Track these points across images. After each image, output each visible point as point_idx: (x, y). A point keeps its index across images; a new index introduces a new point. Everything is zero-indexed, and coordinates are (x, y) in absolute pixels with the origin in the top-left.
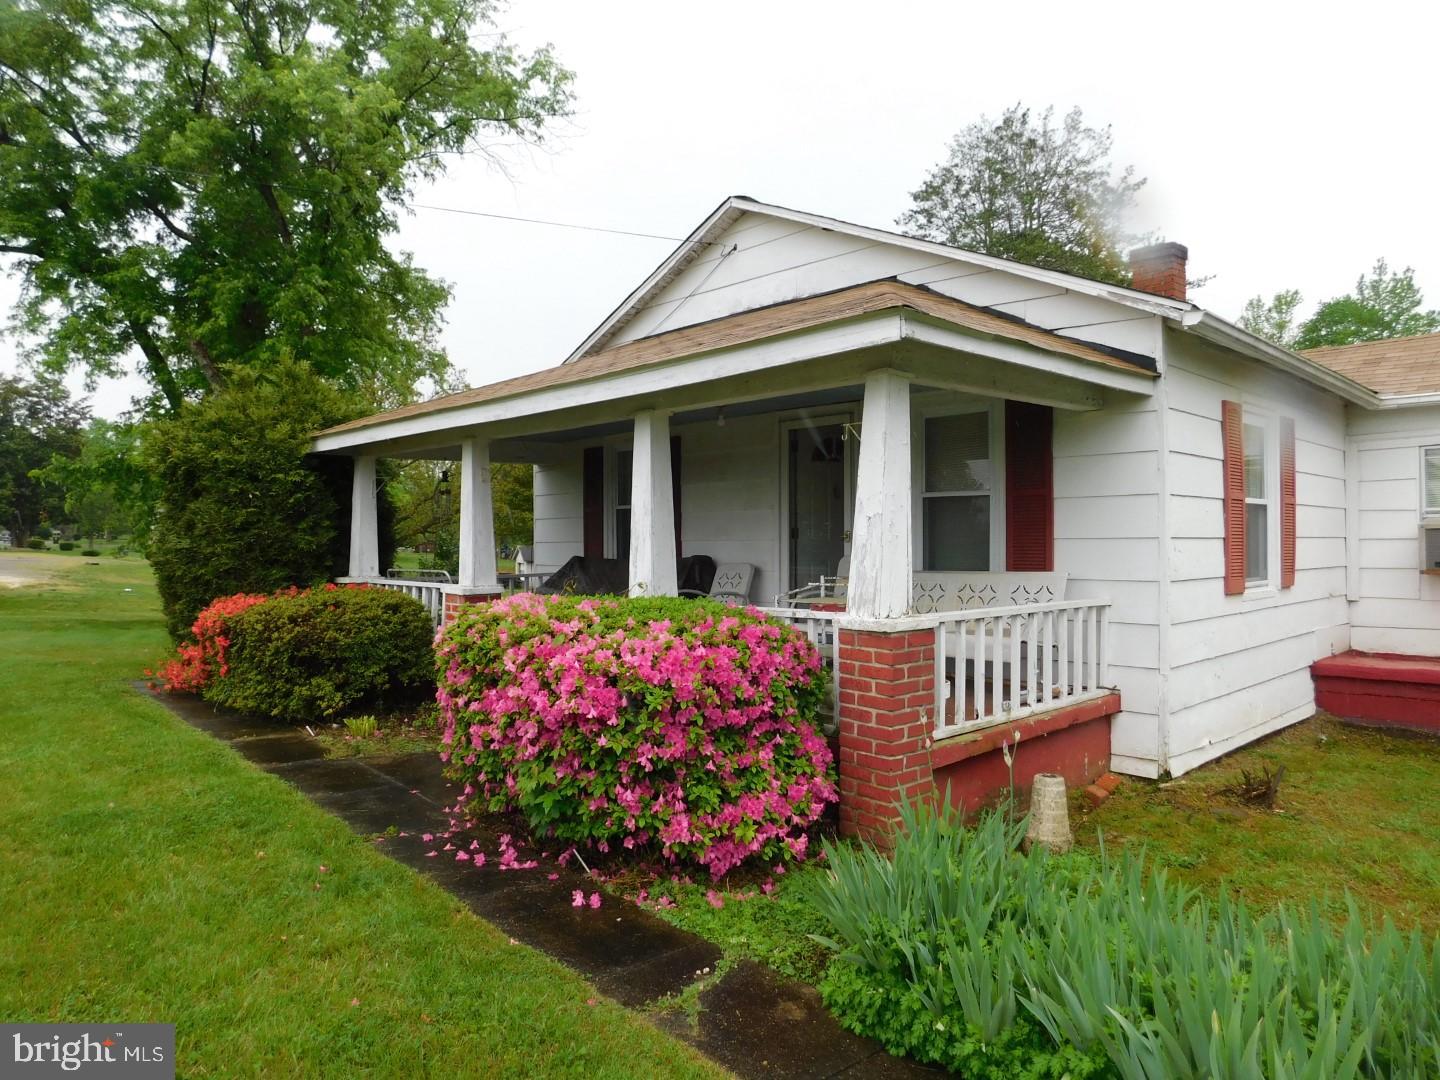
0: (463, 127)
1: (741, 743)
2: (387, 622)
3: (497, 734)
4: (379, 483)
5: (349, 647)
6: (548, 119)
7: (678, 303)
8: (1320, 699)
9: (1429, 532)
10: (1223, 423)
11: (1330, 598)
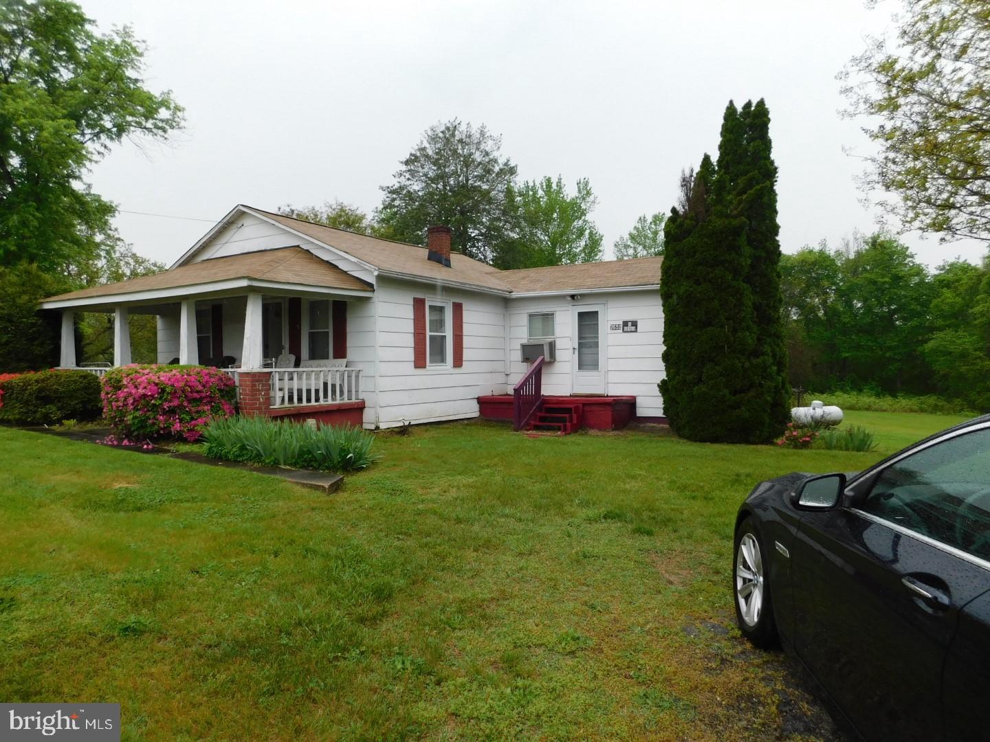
0: (121, 129)
1: (199, 403)
2: (81, 383)
3: (121, 404)
4: (75, 323)
5: (64, 392)
6: (170, 131)
7: (219, 246)
8: (481, 411)
9: (524, 347)
10: (414, 305)
11: (491, 372)
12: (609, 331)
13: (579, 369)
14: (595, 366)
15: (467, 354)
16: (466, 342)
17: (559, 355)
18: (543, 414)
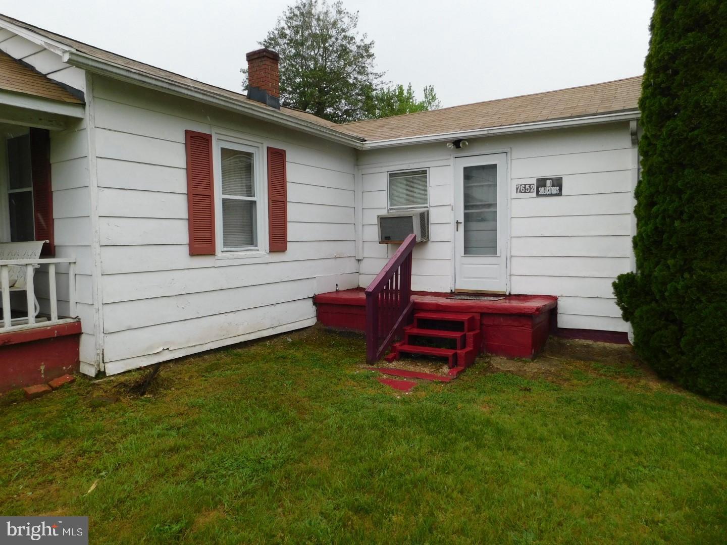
8: (319, 315)
9: (382, 219)
10: (186, 144)
11: (336, 258)
12: (514, 195)
13: (465, 254)
14: (491, 248)
15: (293, 232)
16: (293, 212)
17: (435, 232)
18: (415, 331)
